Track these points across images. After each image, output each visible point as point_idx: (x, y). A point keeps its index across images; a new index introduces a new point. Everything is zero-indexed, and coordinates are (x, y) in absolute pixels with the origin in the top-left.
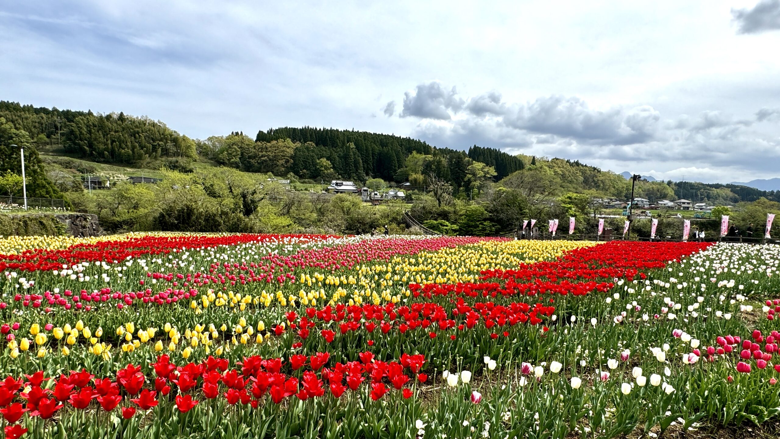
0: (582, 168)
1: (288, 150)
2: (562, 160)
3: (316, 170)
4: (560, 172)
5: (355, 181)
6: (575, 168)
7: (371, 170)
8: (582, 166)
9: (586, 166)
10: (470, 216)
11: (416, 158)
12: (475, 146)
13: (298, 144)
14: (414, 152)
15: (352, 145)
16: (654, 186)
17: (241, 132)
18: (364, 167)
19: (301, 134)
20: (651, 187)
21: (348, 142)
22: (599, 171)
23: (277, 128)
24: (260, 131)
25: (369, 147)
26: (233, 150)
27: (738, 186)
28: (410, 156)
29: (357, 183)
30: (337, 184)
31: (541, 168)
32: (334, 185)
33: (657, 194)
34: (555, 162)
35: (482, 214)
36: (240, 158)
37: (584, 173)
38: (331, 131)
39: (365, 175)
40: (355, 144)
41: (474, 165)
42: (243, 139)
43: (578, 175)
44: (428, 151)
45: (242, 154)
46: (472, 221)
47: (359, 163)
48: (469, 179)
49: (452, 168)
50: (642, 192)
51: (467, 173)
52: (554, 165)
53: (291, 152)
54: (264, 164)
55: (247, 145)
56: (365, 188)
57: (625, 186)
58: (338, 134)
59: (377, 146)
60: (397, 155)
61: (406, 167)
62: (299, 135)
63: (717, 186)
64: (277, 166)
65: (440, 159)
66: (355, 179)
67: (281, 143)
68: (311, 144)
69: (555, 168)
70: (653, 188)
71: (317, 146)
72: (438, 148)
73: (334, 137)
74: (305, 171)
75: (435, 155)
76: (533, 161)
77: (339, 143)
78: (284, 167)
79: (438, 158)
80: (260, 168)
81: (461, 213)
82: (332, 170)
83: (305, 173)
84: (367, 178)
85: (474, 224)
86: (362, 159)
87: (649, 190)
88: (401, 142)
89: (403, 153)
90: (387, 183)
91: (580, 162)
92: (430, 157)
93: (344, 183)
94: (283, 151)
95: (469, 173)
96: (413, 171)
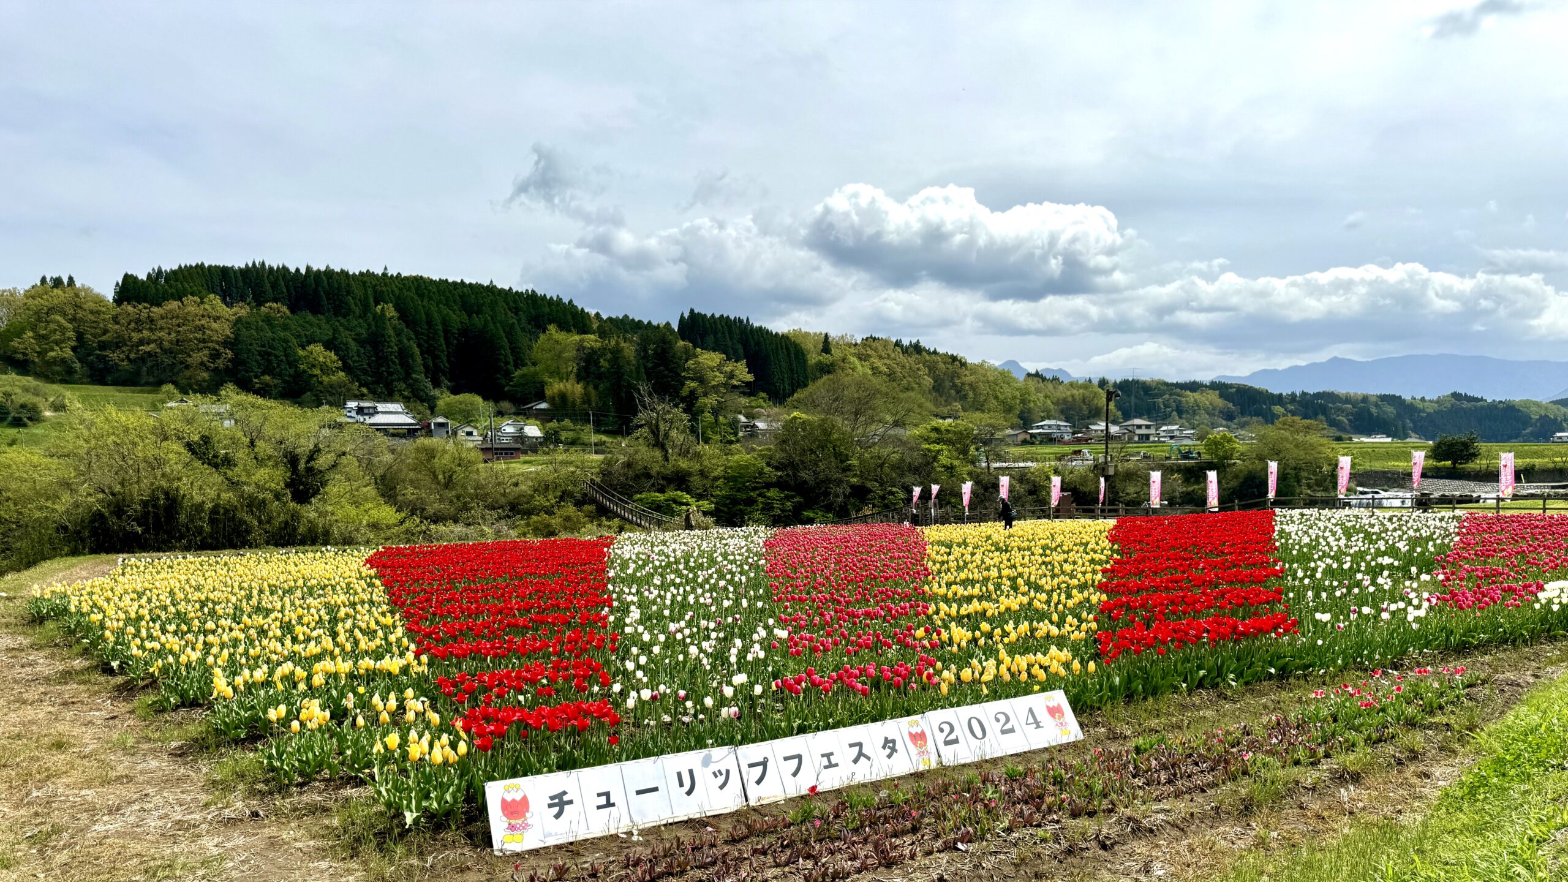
0: (928, 358)
1: (215, 325)
2: (886, 341)
3: (299, 375)
4: (884, 369)
5: (406, 400)
6: (913, 358)
7: (444, 374)
8: (928, 352)
9: (935, 352)
10: (736, 479)
11: (557, 342)
12: (692, 311)
13: (242, 310)
14: (552, 328)
15: (391, 311)
16: (1075, 392)
17: (71, 279)
18: (426, 366)
19: (245, 283)
20: (1069, 393)
21: (377, 303)
22: (963, 364)
23: (175, 267)
24: (127, 277)
25: (436, 315)
26: (52, 326)
27: (1231, 386)
28: (542, 336)
29: (412, 405)
30: (360, 411)
31: (844, 360)
32: (353, 414)
33: (1081, 409)
34: (870, 347)
35: (761, 473)
36: (74, 349)
37: (932, 368)
38: (329, 273)
39: (430, 385)
40: (397, 308)
41: (700, 359)
42: (77, 295)
43: (920, 373)
44: (585, 325)
45: (80, 337)
46: (739, 490)
47: (412, 356)
48: (692, 392)
49: (650, 365)
50: (1052, 407)
51: (687, 378)
52: (870, 352)
53: (222, 330)
54: (149, 364)
55: (92, 312)
56: (441, 420)
57: (1018, 394)
58: (348, 285)
59: (454, 311)
60: (510, 334)
61: (534, 364)
62: (241, 284)
63: (1194, 386)
64: (187, 367)
65: (617, 344)
66: (404, 397)
67: (191, 305)
68: (277, 309)
69: (872, 360)
70: (1073, 396)
71: (293, 312)
72: (605, 317)
73: (339, 288)
74: (267, 378)
75: (603, 333)
76: (826, 345)
77: (353, 306)
78: (207, 369)
79: (613, 343)
80: (138, 373)
81: (715, 474)
82: (341, 374)
83: (267, 385)
84: (436, 392)
85: (744, 496)
86: (419, 346)
87: (1065, 401)
88: (515, 302)
89: (523, 330)
90: (491, 404)
91: (922, 344)
92: (591, 340)
93: (381, 407)
94: (202, 328)
95: (690, 378)
96: (551, 374)
